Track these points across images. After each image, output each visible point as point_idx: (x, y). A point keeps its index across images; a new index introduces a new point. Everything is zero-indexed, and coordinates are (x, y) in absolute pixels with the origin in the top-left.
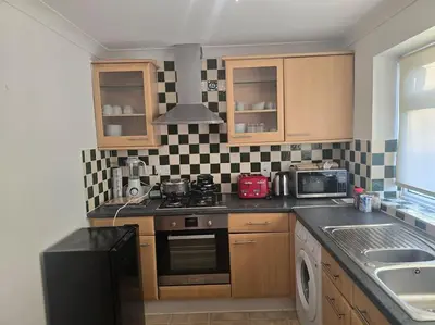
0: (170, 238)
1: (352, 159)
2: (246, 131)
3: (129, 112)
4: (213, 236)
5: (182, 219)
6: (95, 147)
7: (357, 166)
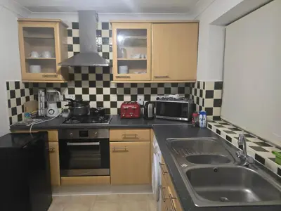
0: (68, 144)
1: (196, 94)
2: (128, 72)
3: (47, 56)
4: (98, 143)
5: (78, 132)
6: (19, 80)
7: (198, 99)
